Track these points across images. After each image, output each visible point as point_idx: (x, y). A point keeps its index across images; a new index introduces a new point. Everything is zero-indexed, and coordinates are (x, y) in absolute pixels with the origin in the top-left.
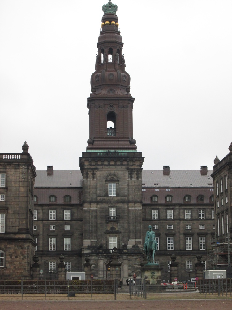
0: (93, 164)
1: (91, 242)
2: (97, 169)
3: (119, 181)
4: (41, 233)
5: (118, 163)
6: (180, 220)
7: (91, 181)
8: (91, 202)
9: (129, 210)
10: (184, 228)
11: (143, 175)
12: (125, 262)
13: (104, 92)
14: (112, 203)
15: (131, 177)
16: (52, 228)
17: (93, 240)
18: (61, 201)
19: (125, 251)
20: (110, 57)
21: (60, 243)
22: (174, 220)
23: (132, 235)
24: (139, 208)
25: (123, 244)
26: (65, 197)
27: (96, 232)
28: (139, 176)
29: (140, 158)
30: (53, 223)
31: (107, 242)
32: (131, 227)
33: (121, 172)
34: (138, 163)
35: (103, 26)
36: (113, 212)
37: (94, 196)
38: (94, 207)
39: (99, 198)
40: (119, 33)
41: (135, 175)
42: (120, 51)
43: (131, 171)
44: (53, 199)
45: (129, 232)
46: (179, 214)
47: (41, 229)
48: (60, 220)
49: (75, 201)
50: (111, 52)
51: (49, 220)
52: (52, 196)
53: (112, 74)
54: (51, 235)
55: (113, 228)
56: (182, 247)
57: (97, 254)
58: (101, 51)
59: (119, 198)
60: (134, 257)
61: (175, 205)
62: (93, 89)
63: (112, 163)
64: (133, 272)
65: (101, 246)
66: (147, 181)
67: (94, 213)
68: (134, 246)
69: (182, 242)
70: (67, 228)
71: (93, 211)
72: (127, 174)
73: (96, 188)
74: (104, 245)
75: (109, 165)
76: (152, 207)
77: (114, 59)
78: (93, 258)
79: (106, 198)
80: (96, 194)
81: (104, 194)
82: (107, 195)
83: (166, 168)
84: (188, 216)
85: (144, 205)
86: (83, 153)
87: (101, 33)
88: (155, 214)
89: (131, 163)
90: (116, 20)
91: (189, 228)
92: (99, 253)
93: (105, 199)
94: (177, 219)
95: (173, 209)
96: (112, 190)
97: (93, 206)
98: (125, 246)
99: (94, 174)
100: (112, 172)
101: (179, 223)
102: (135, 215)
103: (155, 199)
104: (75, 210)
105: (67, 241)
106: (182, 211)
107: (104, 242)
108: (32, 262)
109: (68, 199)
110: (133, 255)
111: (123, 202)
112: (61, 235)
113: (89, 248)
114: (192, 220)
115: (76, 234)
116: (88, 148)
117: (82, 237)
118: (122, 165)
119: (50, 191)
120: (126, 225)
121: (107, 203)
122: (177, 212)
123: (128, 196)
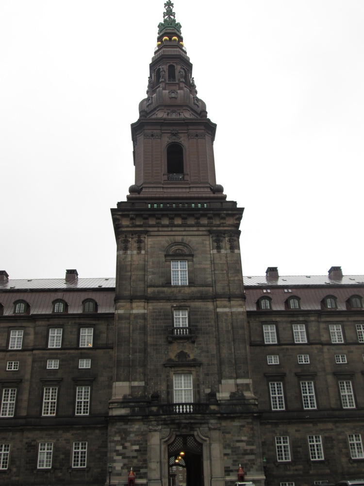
0: (138, 223)
1: (132, 388)
2: (146, 232)
3: (192, 256)
4: (28, 376)
5: (191, 221)
6: (323, 344)
7: (133, 256)
8: (132, 298)
9: (217, 314)
10: (332, 361)
12: (216, 434)
13: (160, 116)
14: (181, 300)
15: (219, 248)
16: (53, 365)
17: (136, 384)
18: (75, 312)
19: (213, 407)
21: (67, 401)
22: (310, 343)
23: (226, 370)
24: (239, 308)
25: (208, 391)
26: (84, 302)
27: (144, 365)
28: (234, 246)
29: (234, 210)
30: (54, 354)
31: (170, 386)
32: (225, 352)
33: (197, 239)
34: (230, 221)
36: (181, 319)
37: (141, 285)
38: (139, 309)
39: (150, 290)
40: (185, 52)
41: (225, 243)
43: (218, 238)
44: (59, 308)
45: (221, 363)
46: (318, 331)
47: (29, 369)
48: (71, 349)
49: (104, 310)
51: (45, 348)
52: (59, 300)
53: (174, 92)
54: (49, 380)
55: (182, 355)
56: (333, 403)
57: (145, 418)
59: (193, 289)
60: (237, 423)
61: (308, 313)
63: (178, 221)
64: (235, 462)
65: (156, 396)
67: (140, 322)
68: (233, 395)
70: (85, 364)
71: (137, 316)
72: (208, 242)
73: (144, 269)
74: (164, 396)
75: (172, 225)
76: (263, 319)
78: (136, 426)
79: (165, 289)
80: (144, 280)
81: (161, 281)
82: (168, 284)
83: (273, 271)
84: (336, 333)
89: (217, 222)
91: (342, 360)
92: (152, 414)
93: (163, 292)
94: (316, 342)
95: (305, 322)
97: (137, 307)
98: (213, 395)
99: (139, 241)
100: (179, 239)
101: (321, 351)
102: (232, 324)
103: (265, 305)
104: (103, 327)
105: (83, 395)
106: (322, 326)
107: (163, 388)
109: (90, 307)
110: (233, 419)
111: (203, 298)
112: (70, 381)
114: (346, 344)
115: (104, 378)
116: (129, 199)
118: (198, 225)
119: (57, 296)
120: (213, 347)
121: (168, 299)
122: (313, 328)
123: (213, 284)
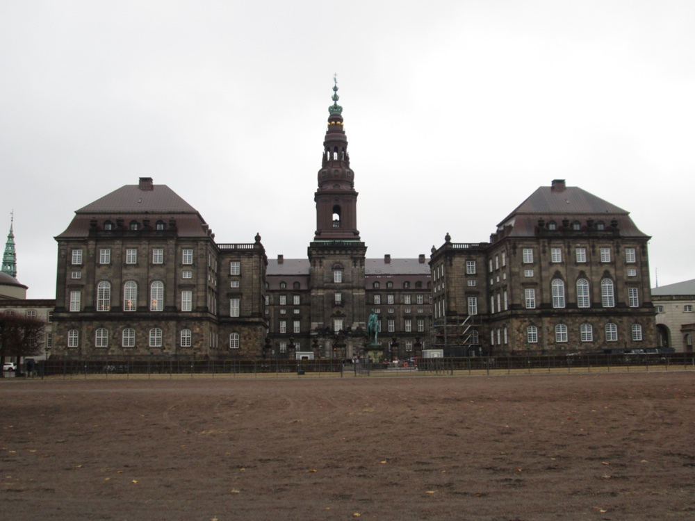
0: (320, 253)
1: (319, 325)
2: (324, 258)
3: (343, 269)
4: (273, 316)
5: (343, 252)
6: (400, 304)
7: (318, 269)
8: (318, 288)
9: (353, 296)
10: (404, 311)
11: (366, 262)
12: (350, 342)
13: (330, 187)
14: (338, 289)
15: (355, 265)
16: (283, 312)
17: (320, 323)
18: (290, 287)
19: (350, 333)
20: (335, 155)
21: (290, 326)
22: (395, 304)
23: (356, 319)
24: (362, 293)
25: (348, 326)
26: (294, 284)
27: (323, 316)
28: (362, 264)
29: (363, 248)
30: (283, 307)
31: (333, 324)
32: (355, 311)
33: (346, 261)
34: (361, 252)
35: (329, 126)
36: (338, 297)
37: (322, 283)
38: (321, 293)
39: (325, 285)
40: (344, 133)
41: (358, 263)
42: (344, 149)
43: (355, 260)
44: (283, 286)
45: (354, 315)
46: (399, 298)
47: (273, 313)
48: (290, 304)
49: (303, 287)
50: (336, 150)
51: (279, 304)
52: (283, 282)
53: (337, 171)
54: (282, 318)
55: (338, 312)
56: (402, 329)
57: (324, 336)
58: (327, 149)
59: (344, 284)
60: (358, 338)
61: (395, 290)
62: (320, 185)
63: (338, 252)
64: (357, 352)
65: (328, 328)
66: (369, 269)
67: (322, 298)
68: (358, 328)
69: (402, 325)
70: (297, 312)
71: (320, 296)
72: (351, 262)
73: (323, 275)
74: (331, 328)
75: (335, 254)
76: (375, 293)
77: (340, 156)
78: (321, 339)
79: (332, 284)
80: (322, 280)
81: (330, 280)
82: (333, 282)
83: (387, 257)
84: (407, 300)
85: (367, 291)
86: (311, 243)
87: (327, 133)
88: (377, 299)
89: (355, 252)
90: (341, 120)
91: (408, 311)
92: (326, 334)
93: (330, 286)
94: (398, 303)
95: (393, 294)
96: (338, 277)
98: (350, 328)
99: (321, 262)
100: (338, 260)
101: (399, 307)
102: (359, 300)
103: (377, 285)
104: (304, 295)
105: (297, 324)
106: (401, 296)
107: (331, 325)
108: (265, 344)
109: (297, 285)
110: (357, 337)
111: (348, 288)
112: (291, 319)
113: (316, 330)
114: (411, 304)
115: (305, 318)
116: (315, 239)
117: (310, 320)
118: (347, 254)
119: (281, 278)
120: (350, 309)
121: (333, 288)
122: (397, 297)
123: (352, 282)
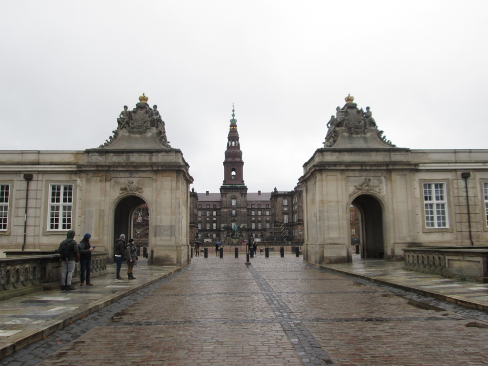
0: (226, 191)
2: (227, 193)
3: (236, 199)
4: (203, 221)
5: (236, 191)
6: (264, 215)
7: (224, 199)
8: (224, 208)
9: (241, 212)
10: (266, 219)
11: (247, 195)
13: (230, 160)
14: (234, 208)
15: (242, 197)
16: (208, 219)
17: (225, 224)
18: (212, 207)
20: (233, 143)
21: (211, 226)
24: (245, 210)
26: (214, 205)
27: (227, 221)
28: (245, 197)
29: (246, 189)
30: (208, 217)
32: (242, 219)
33: (238, 195)
34: (245, 191)
35: (230, 129)
36: (234, 212)
37: (226, 205)
38: (226, 210)
39: (228, 206)
40: (237, 132)
41: (244, 196)
42: (238, 140)
43: (242, 195)
44: (208, 206)
45: (241, 221)
48: (211, 216)
49: (218, 207)
50: (233, 140)
51: (206, 216)
52: (208, 205)
53: (233, 152)
54: (207, 222)
55: (234, 219)
56: (265, 227)
58: (229, 140)
59: (237, 206)
60: (243, 232)
61: (262, 209)
62: (226, 158)
63: (234, 191)
65: (229, 227)
66: (249, 198)
68: (243, 227)
69: (265, 225)
70: (215, 219)
71: (226, 212)
72: (240, 195)
73: (227, 202)
75: (232, 192)
76: (252, 210)
77: (235, 144)
82: (231, 205)
83: (259, 192)
84: (268, 214)
85: (248, 209)
86: (221, 187)
87: (230, 132)
88: (253, 213)
89: (242, 191)
90: (236, 126)
91: (268, 219)
92: (228, 230)
93: (230, 207)
94: (263, 215)
95: (261, 211)
96: (234, 202)
98: (239, 227)
99: (226, 196)
100: (234, 195)
101: (264, 217)
102: (244, 213)
103: (253, 206)
104: (218, 211)
105: (215, 225)
106: (265, 211)
108: (196, 235)
109: (215, 206)
111: (238, 208)
112: (212, 222)
113: (223, 228)
115: (219, 222)
116: (223, 184)
117: (220, 223)
118: (238, 192)
119: (207, 203)
120: (240, 218)
121: (231, 208)
122: (263, 212)
123: (240, 205)
